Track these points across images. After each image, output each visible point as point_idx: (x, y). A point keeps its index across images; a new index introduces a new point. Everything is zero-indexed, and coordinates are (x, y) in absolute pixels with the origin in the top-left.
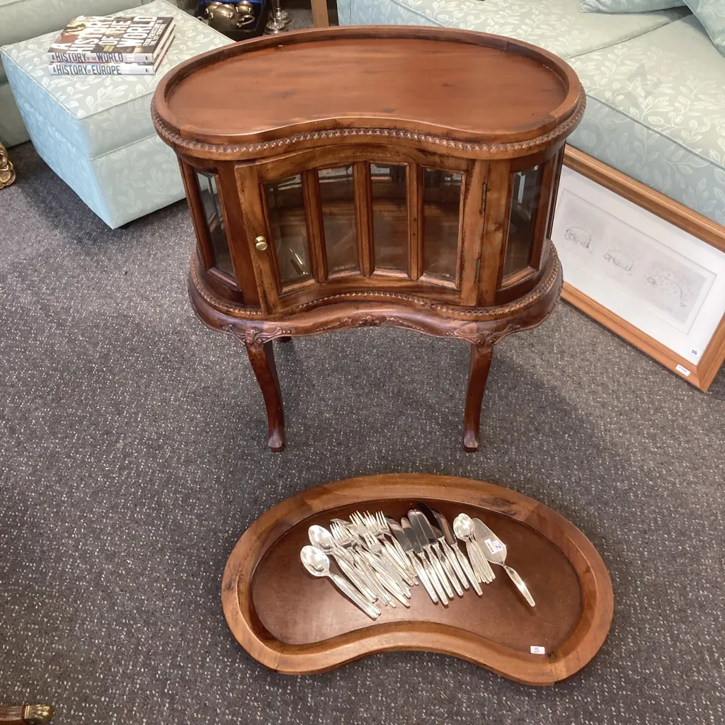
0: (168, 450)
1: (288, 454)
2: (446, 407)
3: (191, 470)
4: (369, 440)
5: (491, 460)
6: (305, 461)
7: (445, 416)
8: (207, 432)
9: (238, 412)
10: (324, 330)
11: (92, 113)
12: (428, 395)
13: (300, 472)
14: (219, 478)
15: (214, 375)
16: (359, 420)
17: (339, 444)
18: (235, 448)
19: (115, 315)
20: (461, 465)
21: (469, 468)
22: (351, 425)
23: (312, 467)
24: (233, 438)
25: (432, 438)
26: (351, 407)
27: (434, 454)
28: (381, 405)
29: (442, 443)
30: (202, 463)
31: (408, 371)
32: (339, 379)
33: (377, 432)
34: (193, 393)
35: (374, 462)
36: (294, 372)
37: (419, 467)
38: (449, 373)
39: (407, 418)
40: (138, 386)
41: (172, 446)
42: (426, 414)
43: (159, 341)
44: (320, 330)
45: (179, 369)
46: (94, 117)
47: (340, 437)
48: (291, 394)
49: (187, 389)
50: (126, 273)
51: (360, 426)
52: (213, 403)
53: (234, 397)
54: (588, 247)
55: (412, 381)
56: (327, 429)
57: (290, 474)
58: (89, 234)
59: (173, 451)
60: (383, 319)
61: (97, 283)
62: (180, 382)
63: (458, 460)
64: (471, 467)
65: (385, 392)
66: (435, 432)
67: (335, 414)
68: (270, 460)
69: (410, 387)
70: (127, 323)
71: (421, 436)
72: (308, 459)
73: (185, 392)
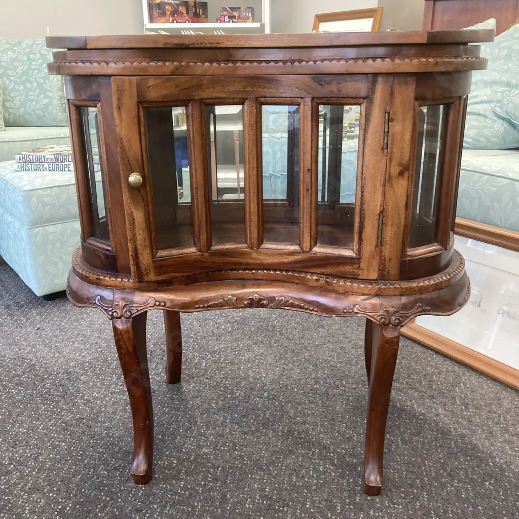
0: (15, 475)
1: (152, 487)
2: (343, 449)
3: (34, 498)
4: (251, 478)
5: (398, 505)
6: (172, 495)
7: (341, 457)
8: (66, 460)
9: (108, 442)
10: (204, 307)
11: (37, 188)
12: (321, 436)
13: (163, 508)
14: (64, 508)
15: (92, 409)
16: (241, 456)
17: (216, 480)
18: (93, 477)
19: (14, 357)
20: (361, 510)
21: (372, 512)
22: (231, 462)
23: (179, 503)
24: (94, 468)
25: (326, 478)
26: (234, 444)
27: (329, 495)
28: (269, 443)
29: (338, 484)
30: (51, 491)
31: (300, 413)
32: (225, 418)
33: (261, 469)
34: (66, 423)
35: (254, 502)
36: (177, 410)
37: (309, 509)
38: (345, 417)
39: (297, 457)
40: (10, 415)
41: (21, 472)
42: (320, 454)
43: (48, 378)
44: (199, 308)
45: (58, 402)
46: (38, 191)
47: (217, 472)
48: (169, 429)
49: (61, 418)
50: (39, 328)
51: (243, 462)
52: (83, 433)
53: (108, 428)
54: (479, 306)
55: (305, 422)
56: (203, 463)
57: (150, 508)
58: (18, 303)
59: (21, 478)
60: (272, 299)
61: (8, 334)
62: (55, 413)
63: (358, 504)
64: (374, 512)
65: (274, 431)
66: (330, 473)
67: (215, 449)
68: (130, 492)
69: (303, 428)
70: (23, 364)
71: (313, 476)
72: (176, 493)
73: (57, 422)
